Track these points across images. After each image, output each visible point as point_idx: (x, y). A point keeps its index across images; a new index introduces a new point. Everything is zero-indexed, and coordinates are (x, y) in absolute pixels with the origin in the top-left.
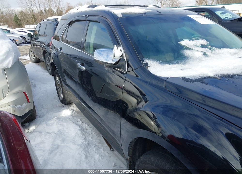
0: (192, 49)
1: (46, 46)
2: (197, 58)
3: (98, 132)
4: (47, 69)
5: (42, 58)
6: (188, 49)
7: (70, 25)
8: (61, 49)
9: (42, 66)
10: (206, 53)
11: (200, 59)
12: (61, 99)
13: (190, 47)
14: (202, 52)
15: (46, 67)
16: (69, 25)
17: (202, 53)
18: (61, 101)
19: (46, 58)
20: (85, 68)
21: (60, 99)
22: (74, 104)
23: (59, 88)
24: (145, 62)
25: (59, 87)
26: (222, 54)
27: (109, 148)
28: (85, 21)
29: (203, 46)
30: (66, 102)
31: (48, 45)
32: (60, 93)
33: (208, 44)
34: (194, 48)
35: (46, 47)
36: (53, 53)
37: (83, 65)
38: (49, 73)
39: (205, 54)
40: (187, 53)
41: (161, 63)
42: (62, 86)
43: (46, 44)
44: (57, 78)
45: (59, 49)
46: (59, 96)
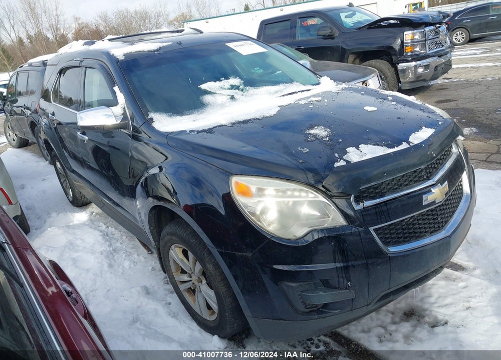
0: (215, 93)
1: (33, 112)
2: (219, 105)
3: (132, 235)
4: (43, 156)
5: (31, 138)
6: (209, 94)
7: (62, 75)
8: (53, 114)
9: (33, 152)
10: (235, 96)
11: (223, 105)
12: (71, 199)
13: (212, 91)
14: (229, 95)
15: (41, 151)
16: (60, 75)
17: (229, 97)
18: (71, 202)
19: (37, 135)
20: (87, 138)
21: (69, 200)
22: (93, 204)
23: (64, 182)
24: (149, 117)
25: (64, 179)
26: (257, 94)
27: (146, 251)
28: (80, 67)
29: (233, 87)
30: (79, 203)
31: (36, 112)
32: (67, 190)
33: (240, 83)
34: (218, 92)
35: (33, 115)
36: (44, 124)
37: (84, 133)
38: (48, 162)
39: (232, 98)
40: (207, 98)
41: (170, 116)
42: (67, 176)
43: (33, 109)
44: (58, 164)
45: (50, 115)
46: (67, 194)
